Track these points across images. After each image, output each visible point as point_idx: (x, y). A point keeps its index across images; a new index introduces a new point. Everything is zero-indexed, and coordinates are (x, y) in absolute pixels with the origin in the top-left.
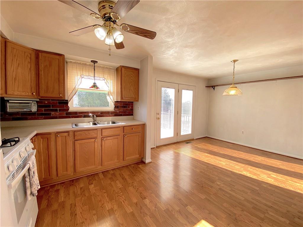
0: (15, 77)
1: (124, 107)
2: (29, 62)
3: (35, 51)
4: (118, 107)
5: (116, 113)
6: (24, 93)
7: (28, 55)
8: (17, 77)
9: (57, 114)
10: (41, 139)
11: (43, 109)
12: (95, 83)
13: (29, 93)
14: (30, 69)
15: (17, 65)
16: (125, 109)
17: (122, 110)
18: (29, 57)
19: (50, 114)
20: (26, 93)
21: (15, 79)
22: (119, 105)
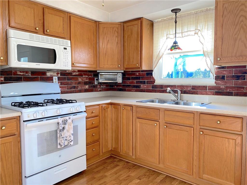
0: (105, 52)
1: (238, 77)
2: (116, 36)
3: (122, 24)
4: (223, 78)
5: (219, 88)
6: (112, 66)
7: (115, 30)
8: (107, 52)
9: (145, 87)
10: (114, 109)
11: (135, 81)
12: (175, 43)
13: (116, 65)
14: (117, 43)
15: (107, 42)
16: (240, 81)
17: (232, 83)
18: (116, 32)
19: (139, 87)
20: (113, 66)
21: (106, 54)
22: (225, 73)
